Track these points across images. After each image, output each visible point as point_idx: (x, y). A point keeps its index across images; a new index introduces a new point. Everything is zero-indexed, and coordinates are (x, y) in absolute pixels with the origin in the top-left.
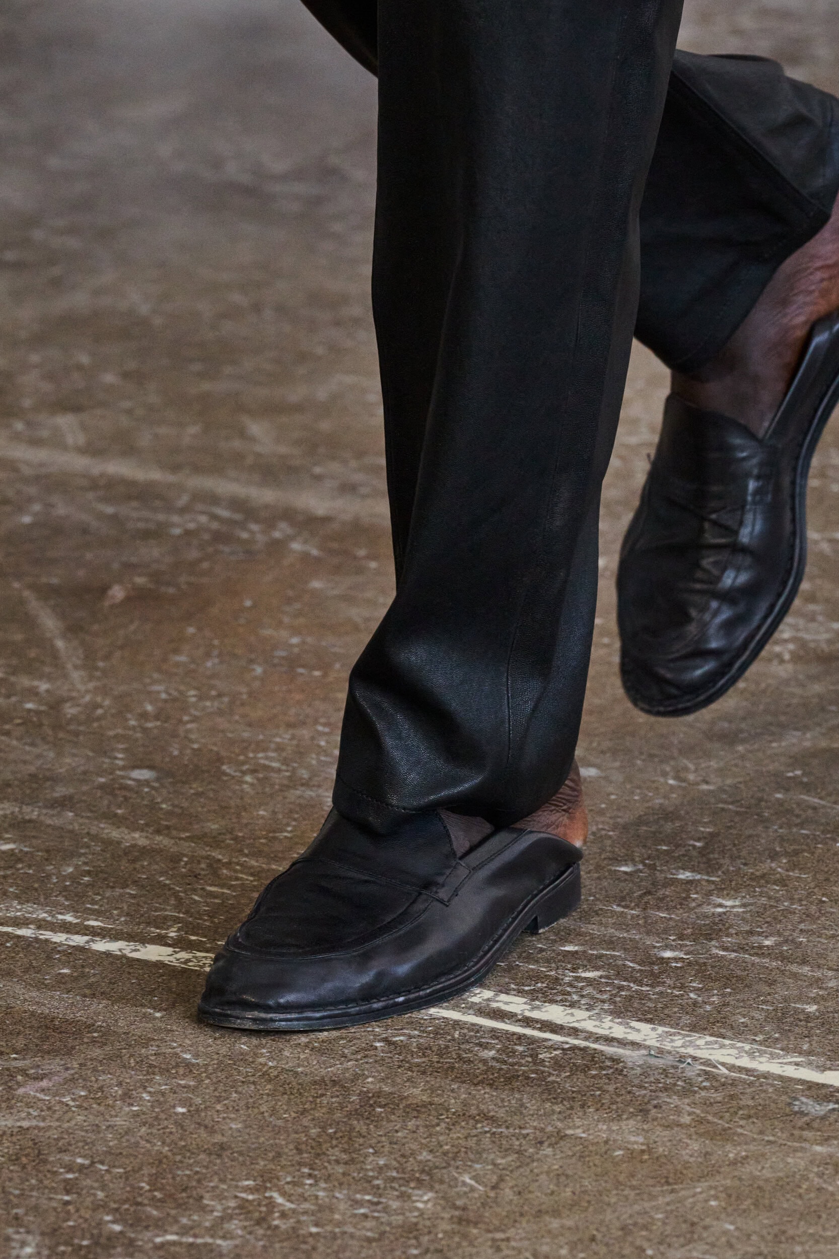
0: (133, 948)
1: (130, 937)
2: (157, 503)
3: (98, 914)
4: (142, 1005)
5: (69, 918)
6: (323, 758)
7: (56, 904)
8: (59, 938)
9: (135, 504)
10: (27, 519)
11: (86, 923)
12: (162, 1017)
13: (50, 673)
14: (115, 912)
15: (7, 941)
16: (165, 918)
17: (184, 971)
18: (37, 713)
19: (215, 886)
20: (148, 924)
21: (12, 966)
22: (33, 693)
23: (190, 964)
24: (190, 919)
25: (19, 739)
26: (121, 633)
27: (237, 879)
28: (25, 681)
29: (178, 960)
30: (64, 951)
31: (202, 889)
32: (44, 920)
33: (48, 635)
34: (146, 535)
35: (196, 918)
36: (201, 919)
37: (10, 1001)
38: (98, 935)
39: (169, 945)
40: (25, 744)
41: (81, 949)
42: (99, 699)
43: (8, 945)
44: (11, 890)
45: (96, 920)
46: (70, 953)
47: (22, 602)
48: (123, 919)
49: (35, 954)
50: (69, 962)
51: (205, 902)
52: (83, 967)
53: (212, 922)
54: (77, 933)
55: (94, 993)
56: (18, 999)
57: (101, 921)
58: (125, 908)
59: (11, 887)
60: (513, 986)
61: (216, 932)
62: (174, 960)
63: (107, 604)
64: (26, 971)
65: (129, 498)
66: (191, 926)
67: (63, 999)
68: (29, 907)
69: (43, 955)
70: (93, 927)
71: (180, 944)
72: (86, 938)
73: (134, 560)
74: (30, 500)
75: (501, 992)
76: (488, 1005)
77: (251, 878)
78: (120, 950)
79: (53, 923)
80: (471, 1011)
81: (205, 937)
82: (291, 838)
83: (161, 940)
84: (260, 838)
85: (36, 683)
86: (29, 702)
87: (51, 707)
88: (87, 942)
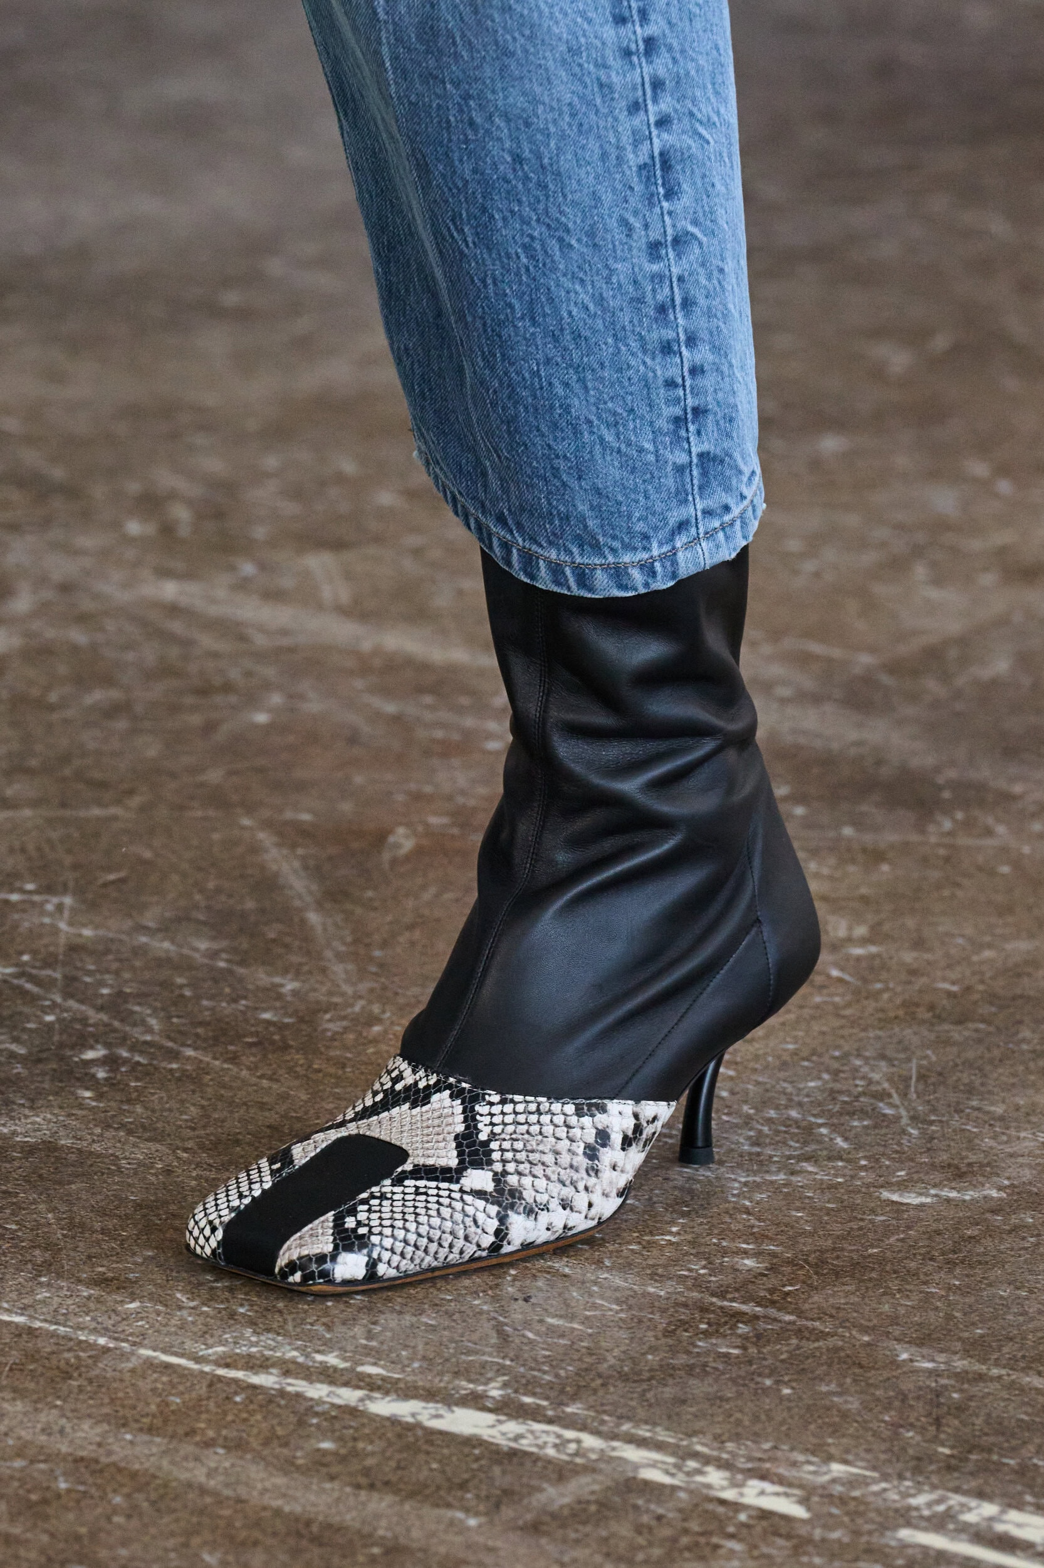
0: (433, 1412)
1: (430, 1395)
2: (464, 701)
3: (376, 1356)
4: (449, 1506)
5: (333, 1359)
6: (725, 1118)
7: (311, 1337)
8: (318, 1391)
9: (428, 699)
10: (261, 718)
11: (360, 1369)
12: (480, 1526)
13: (301, 964)
14: (404, 1353)
15: (236, 1393)
16: (483, 1365)
17: (513, 1453)
18: (281, 1027)
19: (561, 1317)
20: (457, 1374)
21: (244, 1435)
22: (273, 994)
23: (524, 1442)
24: (522, 1370)
25: (253, 1069)
26: (410, 903)
27: (595, 1307)
28: (262, 977)
29: (504, 1434)
30: (324, 1413)
31: (541, 1321)
32: (293, 1362)
33: (297, 903)
34: (447, 750)
35: (532, 1369)
36: (539, 1370)
37: (242, 1491)
38: (379, 1388)
39: (490, 1410)
40: (262, 1077)
41: (352, 1411)
42: (376, 1009)
43: (238, 1399)
44: (242, 1310)
45: (375, 1364)
46: (335, 1417)
47: (255, 849)
48: (416, 1365)
49: (278, 1415)
50: (333, 1431)
51: (545, 1342)
52: (355, 1439)
53: (557, 1376)
54: (346, 1384)
55: (371, 1482)
56: (254, 1488)
57: (383, 1367)
58: (420, 1347)
59: (242, 1305)
60: (1029, 1498)
61: (562, 1391)
62: (498, 1435)
63: (386, 856)
64: (266, 1443)
65: (420, 690)
66: (524, 1381)
67: (324, 1490)
68: (268, 1339)
69: (293, 1419)
70: (370, 1376)
71: (507, 1408)
72: (360, 1393)
73: (428, 789)
74: (267, 686)
75: (1010, 1506)
76: (990, 1528)
77: (615, 1307)
78: (413, 1415)
79: (308, 1368)
80: (964, 1536)
81: (547, 1398)
82: (678, 1244)
83: (475, 1401)
84: (629, 1243)
85: (277, 980)
86: (265, 1010)
87: (301, 1020)
88: (362, 1400)
